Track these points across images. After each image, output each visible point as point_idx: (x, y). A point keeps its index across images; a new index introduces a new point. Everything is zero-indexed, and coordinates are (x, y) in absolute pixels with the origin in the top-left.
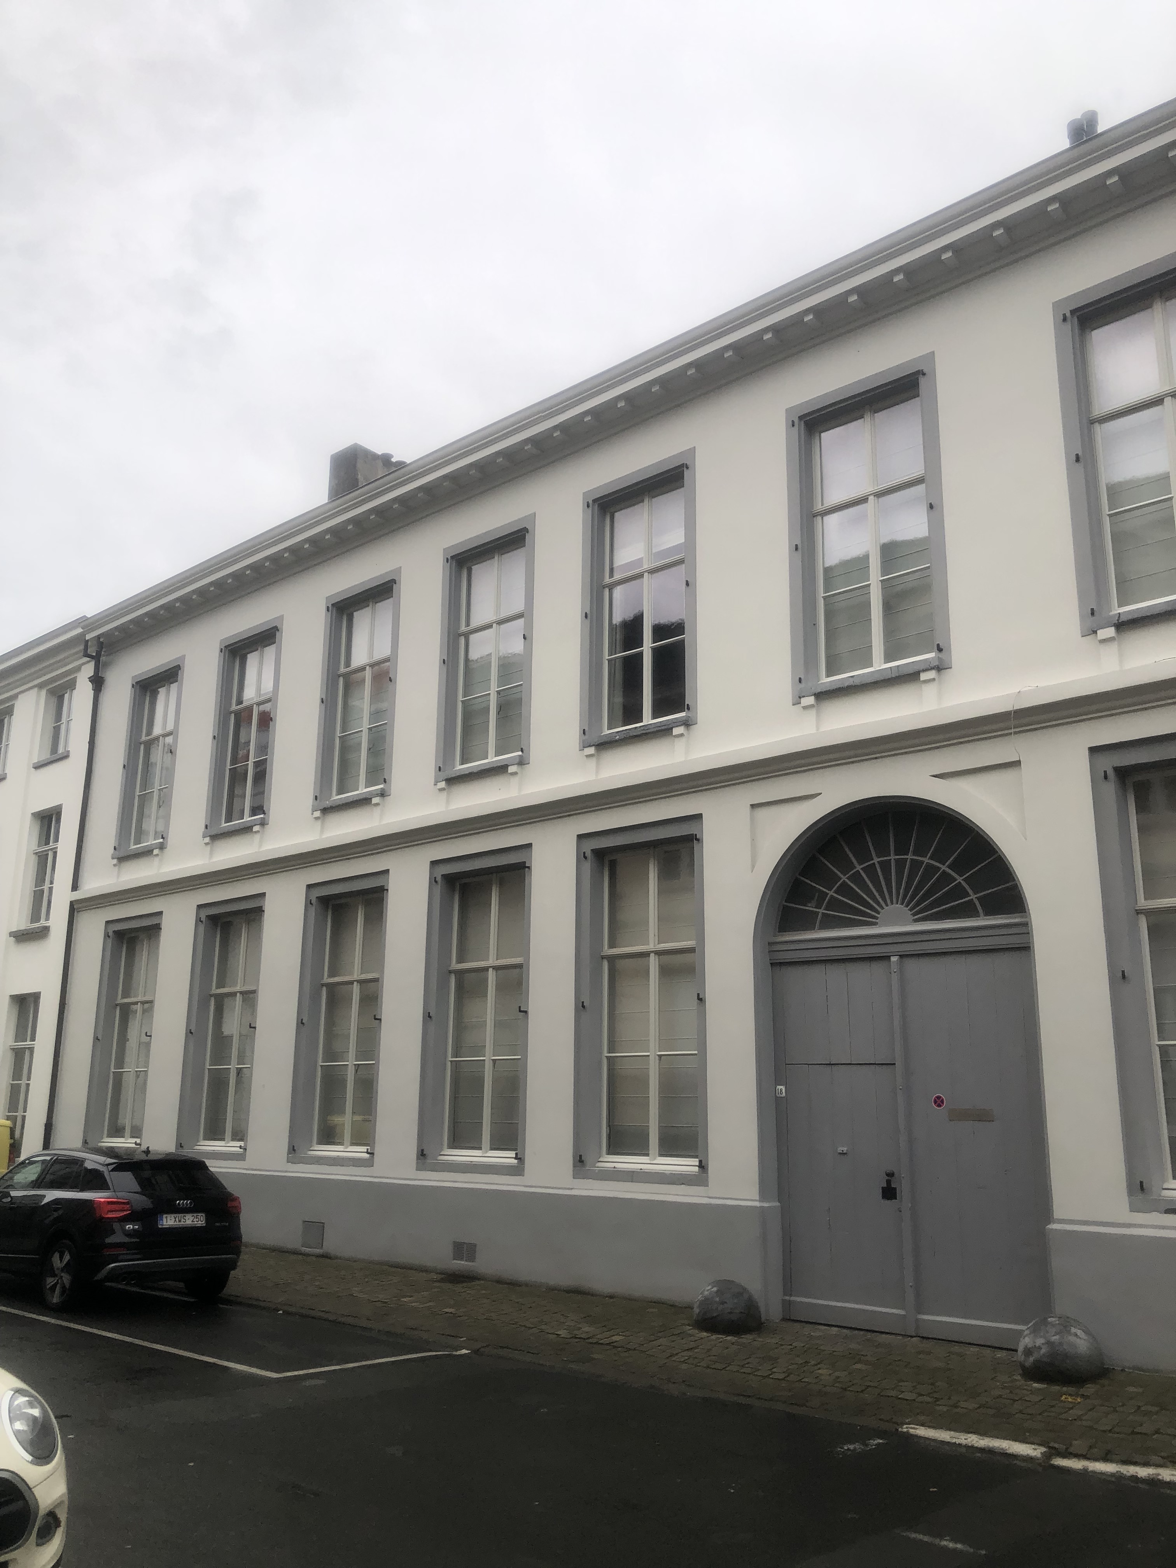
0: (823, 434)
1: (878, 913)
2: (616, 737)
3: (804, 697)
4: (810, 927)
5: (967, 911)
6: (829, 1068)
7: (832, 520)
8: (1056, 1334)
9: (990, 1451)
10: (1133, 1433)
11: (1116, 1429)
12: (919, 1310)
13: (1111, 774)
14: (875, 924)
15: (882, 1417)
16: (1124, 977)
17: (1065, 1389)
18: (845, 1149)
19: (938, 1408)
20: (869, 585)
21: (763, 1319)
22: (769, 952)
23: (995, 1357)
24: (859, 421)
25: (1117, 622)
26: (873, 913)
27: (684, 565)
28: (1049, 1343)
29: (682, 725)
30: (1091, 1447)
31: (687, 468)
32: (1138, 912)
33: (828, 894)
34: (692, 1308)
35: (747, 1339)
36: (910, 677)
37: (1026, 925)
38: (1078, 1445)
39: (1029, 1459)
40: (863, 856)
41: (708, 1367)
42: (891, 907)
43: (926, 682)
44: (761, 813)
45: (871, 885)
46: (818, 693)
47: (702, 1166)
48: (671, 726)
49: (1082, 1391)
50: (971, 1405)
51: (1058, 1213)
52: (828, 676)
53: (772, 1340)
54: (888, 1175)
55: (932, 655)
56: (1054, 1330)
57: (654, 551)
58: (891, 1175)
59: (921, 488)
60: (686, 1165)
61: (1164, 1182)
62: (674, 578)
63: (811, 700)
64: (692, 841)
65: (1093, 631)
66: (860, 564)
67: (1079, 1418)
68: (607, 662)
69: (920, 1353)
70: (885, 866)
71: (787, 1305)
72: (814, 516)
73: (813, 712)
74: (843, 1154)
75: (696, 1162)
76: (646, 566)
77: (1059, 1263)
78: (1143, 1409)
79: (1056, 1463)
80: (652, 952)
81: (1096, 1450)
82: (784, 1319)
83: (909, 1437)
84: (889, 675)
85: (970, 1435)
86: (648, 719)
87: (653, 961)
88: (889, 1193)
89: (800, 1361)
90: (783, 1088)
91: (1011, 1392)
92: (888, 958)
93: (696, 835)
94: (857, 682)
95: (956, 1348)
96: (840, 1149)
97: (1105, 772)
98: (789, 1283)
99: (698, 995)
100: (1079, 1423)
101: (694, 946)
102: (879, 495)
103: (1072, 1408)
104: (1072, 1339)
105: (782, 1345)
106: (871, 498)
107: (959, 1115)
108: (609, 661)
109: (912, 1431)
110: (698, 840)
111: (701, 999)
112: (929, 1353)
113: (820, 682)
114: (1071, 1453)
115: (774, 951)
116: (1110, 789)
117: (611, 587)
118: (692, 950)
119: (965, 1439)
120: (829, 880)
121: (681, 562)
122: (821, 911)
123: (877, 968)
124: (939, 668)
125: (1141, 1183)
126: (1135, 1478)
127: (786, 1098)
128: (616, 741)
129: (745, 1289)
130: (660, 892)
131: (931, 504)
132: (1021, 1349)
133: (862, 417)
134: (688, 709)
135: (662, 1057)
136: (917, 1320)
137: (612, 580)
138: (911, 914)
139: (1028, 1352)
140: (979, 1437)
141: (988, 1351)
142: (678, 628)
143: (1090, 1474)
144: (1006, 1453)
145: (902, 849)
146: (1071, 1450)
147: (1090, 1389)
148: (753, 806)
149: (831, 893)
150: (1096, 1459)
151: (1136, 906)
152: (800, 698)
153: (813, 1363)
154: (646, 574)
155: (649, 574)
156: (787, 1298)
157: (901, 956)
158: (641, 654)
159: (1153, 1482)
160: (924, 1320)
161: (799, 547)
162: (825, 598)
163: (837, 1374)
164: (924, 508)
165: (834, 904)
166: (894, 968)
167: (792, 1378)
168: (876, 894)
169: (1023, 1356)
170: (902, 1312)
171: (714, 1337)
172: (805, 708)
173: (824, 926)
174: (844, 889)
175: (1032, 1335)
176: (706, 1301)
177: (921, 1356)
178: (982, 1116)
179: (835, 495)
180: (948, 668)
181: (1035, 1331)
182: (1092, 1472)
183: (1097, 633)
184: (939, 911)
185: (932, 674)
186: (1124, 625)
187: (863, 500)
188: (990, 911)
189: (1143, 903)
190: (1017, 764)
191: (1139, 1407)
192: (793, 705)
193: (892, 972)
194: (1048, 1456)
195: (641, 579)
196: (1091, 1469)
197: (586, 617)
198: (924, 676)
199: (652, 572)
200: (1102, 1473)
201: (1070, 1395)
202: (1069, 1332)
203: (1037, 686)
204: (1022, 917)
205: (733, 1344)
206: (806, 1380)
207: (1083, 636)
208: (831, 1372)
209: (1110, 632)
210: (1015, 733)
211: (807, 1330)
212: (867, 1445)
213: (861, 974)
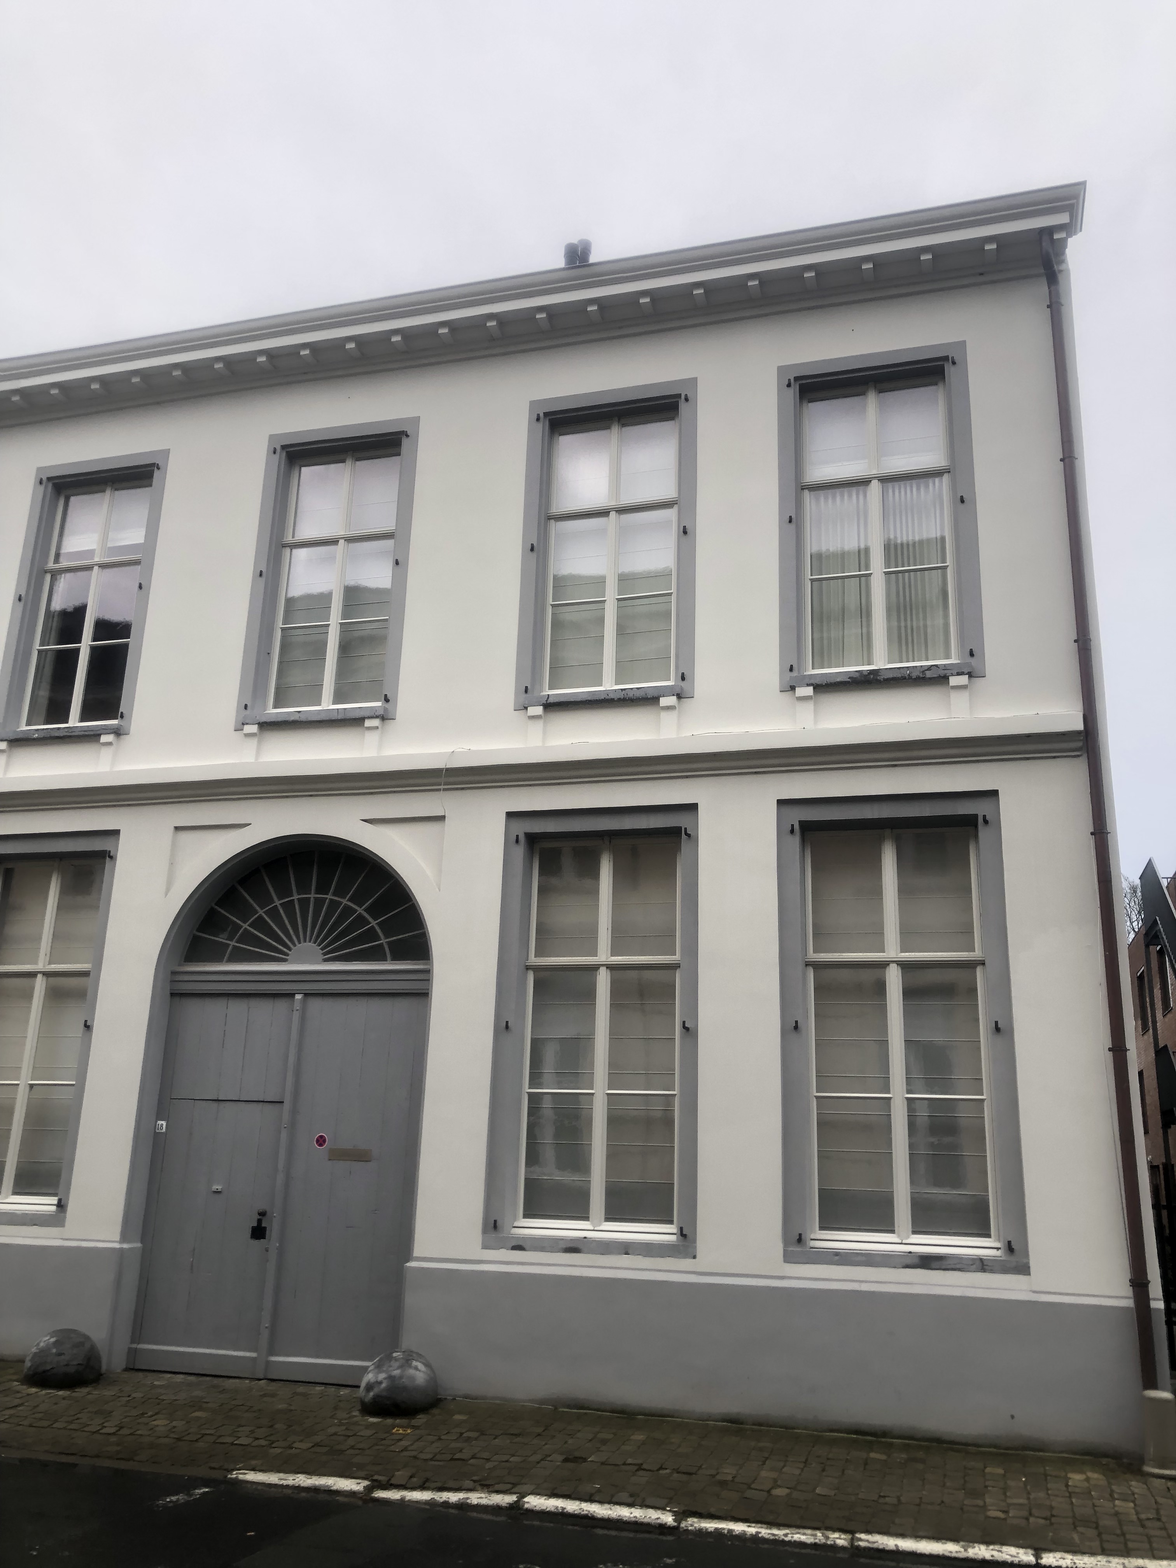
0: (303, 469)
1: (290, 949)
2: (34, 735)
3: (247, 724)
4: (219, 959)
5: (375, 954)
6: (215, 1104)
7: (301, 554)
8: (398, 1368)
9: (315, 1490)
10: (452, 1459)
11: (438, 1457)
12: (272, 1351)
13: (522, 838)
14: (285, 960)
15: (213, 1465)
16: (507, 1027)
17: (398, 1421)
18: (219, 1188)
19: (272, 1451)
20: (328, 625)
21: (104, 1368)
22: (171, 982)
23: (339, 1395)
24: (341, 464)
25: (545, 702)
26: (285, 950)
27: (140, 567)
28: (391, 1378)
29: (112, 733)
30: (411, 1477)
31: (158, 468)
32: (528, 968)
33: (242, 927)
34: (23, 1361)
35: (81, 1392)
36: (354, 722)
37: (428, 972)
38: (400, 1476)
39: (352, 1494)
40: (284, 892)
41: (31, 1426)
42: (303, 944)
43: (369, 728)
44: (184, 836)
45: (287, 922)
46: (263, 723)
47: (61, 1206)
48: (98, 732)
49: (414, 1422)
50: (304, 1446)
51: (417, 1252)
52: (275, 707)
53: (108, 1392)
54: (260, 1214)
55: (379, 704)
56: (397, 1364)
57: (110, 545)
58: (262, 1214)
59: (390, 543)
60: (44, 1204)
61: (515, 1220)
62: (128, 578)
63: (254, 729)
64: (104, 858)
65: (525, 707)
66: (322, 601)
67: (405, 1449)
68: (36, 652)
69: (265, 1395)
70: (304, 903)
71: (133, 1353)
72: (283, 547)
73: (254, 742)
74: (217, 1192)
75: (54, 1200)
76: (97, 559)
77: (412, 1300)
78: (465, 1435)
79: (376, 1496)
80: (40, 972)
81: (415, 1479)
82: (127, 1369)
83: (237, 1481)
84: (334, 716)
85: (299, 1475)
86: (74, 721)
87: (40, 983)
88: (258, 1232)
89: (134, 1413)
90: (164, 1123)
91: (347, 1429)
92: (293, 995)
93: (110, 851)
94: (303, 718)
95: (301, 1389)
96: (215, 1187)
97: (517, 836)
98: (138, 1331)
99: (86, 1021)
100: (405, 1453)
101: (90, 970)
102: (350, 540)
103: (401, 1440)
104: (411, 1372)
105: (119, 1397)
106: (342, 542)
107: (339, 1155)
108: (40, 651)
109: (241, 1477)
110: (111, 857)
111: (88, 1027)
112: (273, 1395)
113: (266, 712)
114: (391, 1485)
115: (176, 981)
116: (520, 851)
117: (55, 574)
118: (85, 974)
119: (294, 1480)
120: (245, 912)
121: (137, 563)
122: (233, 943)
123: (281, 1005)
124: (384, 718)
125: (495, 1221)
126: (446, 1504)
127: (166, 1133)
128: (34, 739)
129: (87, 1338)
130: (60, 907)
131: (397, 560)
132: (363, 1385)
133: (343, 461)
134: (122, 717)
135: (35, 1087)
136: (268, 1363)
137: (57, 566)
138: (322, 954)
139: (369, 1387)
140: (307, 1476)
141: (332, 1389)
142: (122, 629)
143: (406, 1503)
144: (331, 1490)
145: (322, 888)
146: (392, 1482)
147: (421, 1419)
148: (177, 828)
149: (245, 926)
150: (413, 1489)
151: (527, 962)
152: (243, 724)
153: (150, 1414)
154: (96, 568)
155: (100, 568)
156: (134, 1346)
157: (306, 995)
158: (77, 650)
159: (462, 1506)
160: (273, 1361)
161: (264, 574)
162: (283, 629)
163: (174, 1423)
164: (390, 564)
165: (247, 938)
166: (297, 1006)
167: (125, 1431)
168: (291, 931)
169: (364, 1392)
170: (254, 1355)
171: (44, 1392)
172: (248, 735)
173: (232, 959)
174: (260, 924)
175: (376, 1371)
176: (43, 1353)
177: (265, 1399)
178: (360, 1156)
179: (307, 530)
180: (390, 719)
181: (379, 1367)
182: (409, 1501)
183: (527, 709)
184: (349, 953)
185: (376, 722)
186: (552, 706)
187: (333, 542)
188: (397, 956)
189: (533, 960)
190: (442, 818)
191: (461, 1434)
192: (235, 731)
193: (295, 1009)
194: (369, 1489)
195: (90, 572)
196: (407, 1498)
197: (20, 600)
198: (368, 723)
199: (103, 566)
200: (417, 1502)
201: (402, 1427)
202: (410, 1366)
203: (470, 749)
204: (426, 964)
205: (64, 1399)
206: (139, 1432)
207: (515, 710)
208: (168, 1422)
209: (539, 710)
210: (445, 790)
211: (150, 1379)
212: (191, 1495)
213: (262, 1010)
